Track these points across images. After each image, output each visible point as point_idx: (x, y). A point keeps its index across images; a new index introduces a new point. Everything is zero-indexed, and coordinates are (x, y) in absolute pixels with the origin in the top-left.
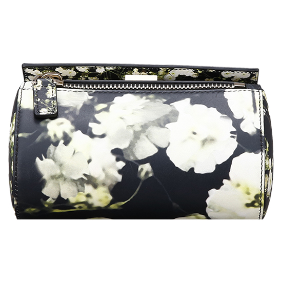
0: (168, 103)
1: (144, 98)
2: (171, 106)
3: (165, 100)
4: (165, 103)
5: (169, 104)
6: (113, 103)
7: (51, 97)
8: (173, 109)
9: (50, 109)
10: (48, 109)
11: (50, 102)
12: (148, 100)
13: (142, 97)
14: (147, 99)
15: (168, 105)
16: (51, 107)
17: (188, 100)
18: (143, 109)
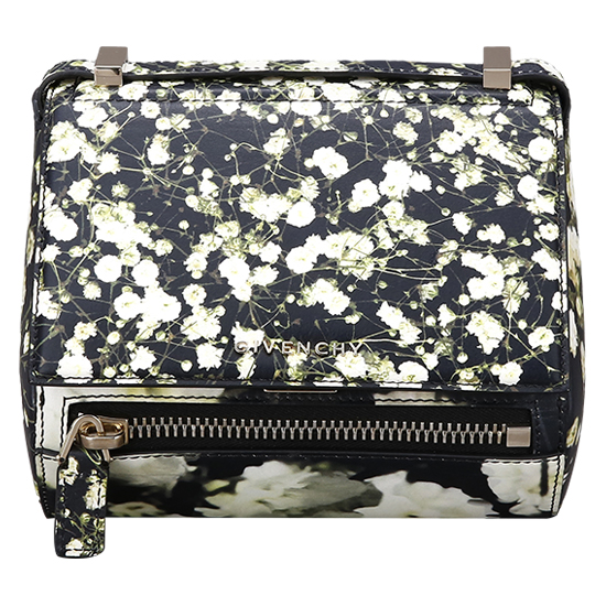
0: (360, 477)
1: (308, 468)
2: (366, 483)
3: (352, 474)
4: (352, 478)
5: (362, 480)
6: (243, 479)
7: (95, 506)
8: (371, 488)
9: (90, 541)
10: (85, 541)
11: (92, 520)
12: (316, 473)
13: (302, 468)
14: (313, 470)
15: (360, 483)
16: (92, 538)
17: (403, 474)
18: (306, 488)
